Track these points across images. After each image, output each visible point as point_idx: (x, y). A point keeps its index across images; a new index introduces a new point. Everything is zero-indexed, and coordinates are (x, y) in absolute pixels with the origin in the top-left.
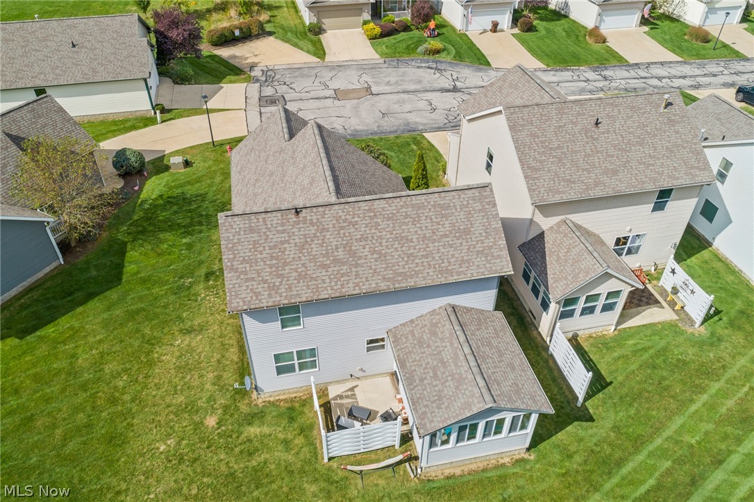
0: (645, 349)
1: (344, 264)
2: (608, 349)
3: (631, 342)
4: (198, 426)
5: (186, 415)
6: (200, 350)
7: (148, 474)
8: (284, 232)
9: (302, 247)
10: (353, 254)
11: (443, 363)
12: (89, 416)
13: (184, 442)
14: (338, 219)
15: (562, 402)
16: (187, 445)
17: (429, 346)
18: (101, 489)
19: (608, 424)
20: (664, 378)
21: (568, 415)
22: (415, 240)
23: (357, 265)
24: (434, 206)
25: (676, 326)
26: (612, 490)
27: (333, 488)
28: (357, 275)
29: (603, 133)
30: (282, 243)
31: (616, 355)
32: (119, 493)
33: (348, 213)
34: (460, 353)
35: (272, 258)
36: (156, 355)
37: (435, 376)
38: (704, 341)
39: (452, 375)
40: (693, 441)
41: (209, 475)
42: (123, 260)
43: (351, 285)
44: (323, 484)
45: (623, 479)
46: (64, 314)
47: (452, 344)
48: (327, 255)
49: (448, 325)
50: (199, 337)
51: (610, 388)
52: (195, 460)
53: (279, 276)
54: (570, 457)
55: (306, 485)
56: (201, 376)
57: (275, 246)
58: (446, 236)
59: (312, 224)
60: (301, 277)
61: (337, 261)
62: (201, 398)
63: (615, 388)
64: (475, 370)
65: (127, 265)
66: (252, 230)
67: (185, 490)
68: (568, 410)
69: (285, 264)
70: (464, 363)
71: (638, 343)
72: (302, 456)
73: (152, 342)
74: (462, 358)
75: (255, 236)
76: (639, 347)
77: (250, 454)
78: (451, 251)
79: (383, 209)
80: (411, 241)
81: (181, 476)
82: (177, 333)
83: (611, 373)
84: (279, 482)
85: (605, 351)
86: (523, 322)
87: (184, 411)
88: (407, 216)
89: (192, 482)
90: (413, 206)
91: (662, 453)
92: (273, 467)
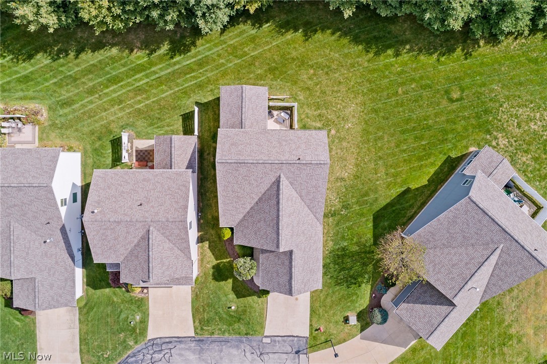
0: (158, 127)
1: (283, 140)
2: (173, 131)
3: (162, 132)
4: (338, 131)
5: (342, 137)
6: (338, 167)
7: (354, 116)
8: (305, 153)
9: (299, 147)
10: (280, 143)
11: (253, 109)
12: (376, 144)
13: (342, 125)
14: (283, 155)
15: (204, 112)
16: (341, 124)
17: (255, 119)
18: (369, 114)
19: (191, 100)
20: (158, 113)
21: (204, 106)
22: (254, 144)
23: (278, 139)
24: (243, 155)
25: (137, 136)
26: (203, 76)
27: (294, 96)
28: (279, 136)
29: (140, 200)
30: (306, 149)
31: (171, 128)
32: (363, 112)
33: (279, 157)
34: (246, 110)
35: (310, 145)
36: (355, 169)
37: (257, 106)
38: (130, 127)
39: (251, 103)
40: (164, 86)
41: (334, 110)
42: (374, 231)
43: (282, 133)
44: (297, 98)
45: (197, 79)
46: (394, 199)
47: (248, 115)
48: (289, 144)
49: (246, 124)
50: (338, 175)
51: (182, 114)
52: (338, 117)
53: (308, 139)
54: (211, 90)
55: (303, 99)
56: (337, 153)
57: (309, 148)
58: (241, 144)
59: (294, 155)
60: (300, 138)
61: (287, 141)
62: (337, 143)
63: (180, 113)
64: (244, 101)
65: (372, 227)
66: (317, 155)
67: (342, 107)
68: (203, 108)
69: (305, 143)
70: (246, 105)
71: (159, 131)
72: (303, 110)
73: (356, 177)
74: (246, 108)
75: (316, 153)
76: (159, 129)
77: (320, 115)
78: (240, 139)
79: (264, 157)
80: (256, 144)
81: (343, 112)
82: (347, 179)
83: (178, 120)
84: (311, 102)
85: (175, 130)
86: (201, 154)
87: (343, 139)
88: (255, 153)
89: (339, 110)
90: (252, 156)
91: (177, 85)
92: (313, 108)
